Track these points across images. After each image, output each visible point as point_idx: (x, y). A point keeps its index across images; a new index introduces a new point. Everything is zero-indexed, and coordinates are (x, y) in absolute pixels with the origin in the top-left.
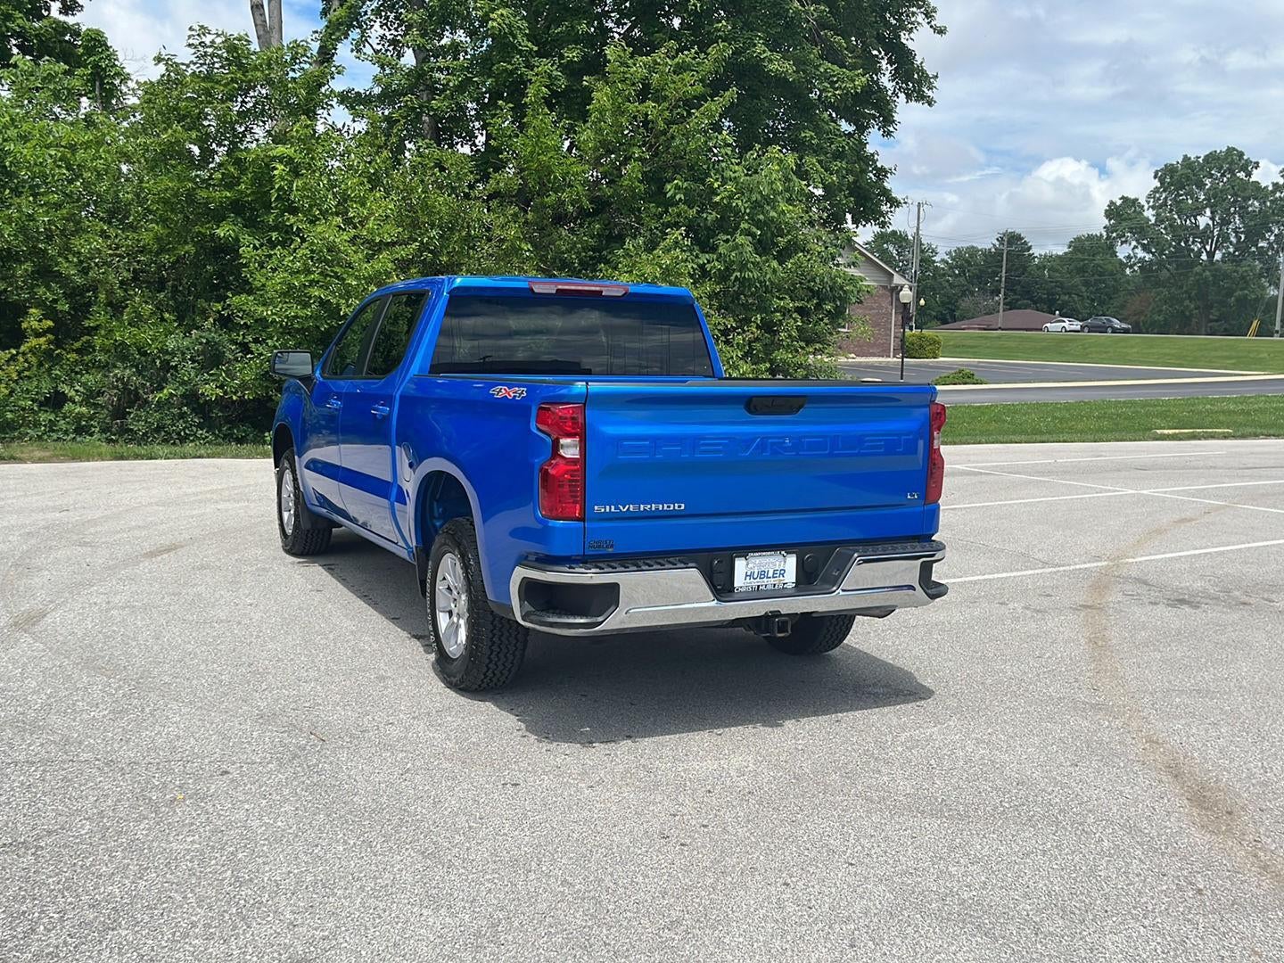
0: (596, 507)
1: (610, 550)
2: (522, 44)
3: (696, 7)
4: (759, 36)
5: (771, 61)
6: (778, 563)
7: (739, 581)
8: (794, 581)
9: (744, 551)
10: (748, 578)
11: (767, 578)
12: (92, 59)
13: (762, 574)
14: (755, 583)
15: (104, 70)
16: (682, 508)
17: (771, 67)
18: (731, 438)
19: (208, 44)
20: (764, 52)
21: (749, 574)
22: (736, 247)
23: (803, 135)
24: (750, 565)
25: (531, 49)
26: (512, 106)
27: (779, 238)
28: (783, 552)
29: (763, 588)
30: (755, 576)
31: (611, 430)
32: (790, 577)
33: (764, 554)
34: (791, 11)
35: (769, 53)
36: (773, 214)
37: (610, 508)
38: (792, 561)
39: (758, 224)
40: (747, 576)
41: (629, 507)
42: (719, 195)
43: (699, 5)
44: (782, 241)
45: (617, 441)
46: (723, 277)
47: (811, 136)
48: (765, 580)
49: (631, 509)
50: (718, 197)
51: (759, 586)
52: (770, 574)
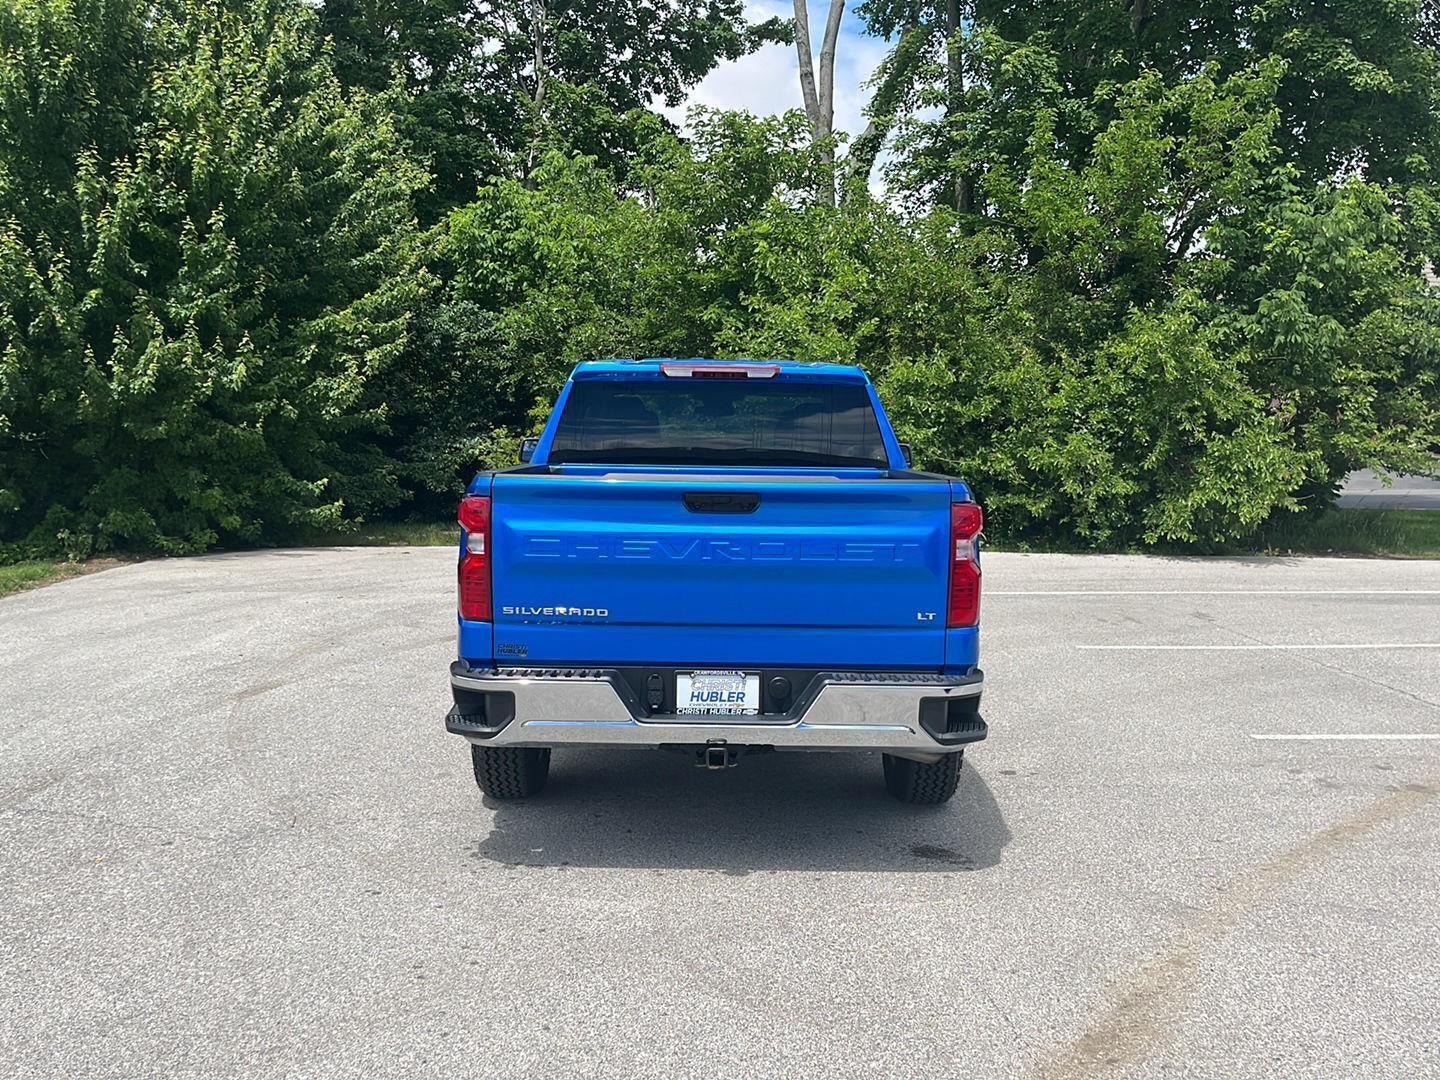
0: (505, 609)
1: (523, 655)
2: (1046, 85)
3: (1261, 15)
4: (1346, 44)
5: (1359, 72)
6: (734, 685)
7: (683, 700)
8: (757, 707)
9: (691, 667)
10: (695, 699)
11: (721, 700)
12: (644, 147)
13: (714, 696)
14: (704, 706)
15: (654, 156)
16: (606, 614)
17: (1358, 80)
18: (663, 538)
19: (707, 122)
20: (1352, 61)
21: (696, 694)
22: (1281, 305)
23: (1408, 161)
24: (697, 685)
25: (1055, 91)
26: (1006, 157)
27: (1355, 292)
28: (740, 672)
29: (715, 712)
30: (705, 697)
31: (516, 525)
32: (752, 701)
33: (715, 672)
34: (1391, 5)
35: (1358, 63)
36: (1340, 261)
37: (520, 611)
38: (752, 685)
39: (1322, 276)
40: (693, 696)
41: (542, 611)
42: (1271, 242)
43: (1264, 13)
44: (1358, 295)
45: (526, 538)
46: (1265, 341)
47: (1420, 161)
48: (718, 703)
49: (545, 613)
50: (1271, 245)
51: (709, 710)
52: (725, 697)
